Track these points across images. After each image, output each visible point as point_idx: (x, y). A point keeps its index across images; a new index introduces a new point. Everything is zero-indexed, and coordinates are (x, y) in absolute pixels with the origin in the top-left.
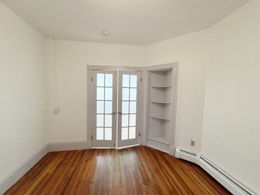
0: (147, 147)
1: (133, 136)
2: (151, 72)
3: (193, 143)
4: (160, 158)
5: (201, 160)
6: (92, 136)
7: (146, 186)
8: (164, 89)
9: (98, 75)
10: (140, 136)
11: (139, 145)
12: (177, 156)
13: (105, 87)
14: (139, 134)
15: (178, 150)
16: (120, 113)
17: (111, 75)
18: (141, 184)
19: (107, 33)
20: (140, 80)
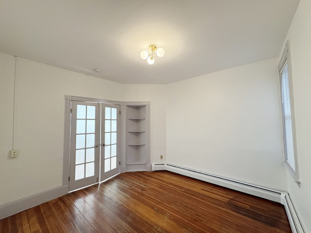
0: (128, 172)
1: (114, 166)
2: (128, 106)
3: (162, 157)
4: (142, 175)
5: (168, 166)
6: (69, 177)
7: (145, 191)
8: (137, 121)
9: (79, 107)
10: (120, 164)
11: (119, 173)
12: (153, 169)
13: (86, 119)
14: (119, 163)
15: (153, 165)
16: (104, 145)
17: (94, 107)
18: (141, 192)
19: (100, 71)
20: (119, 113)
